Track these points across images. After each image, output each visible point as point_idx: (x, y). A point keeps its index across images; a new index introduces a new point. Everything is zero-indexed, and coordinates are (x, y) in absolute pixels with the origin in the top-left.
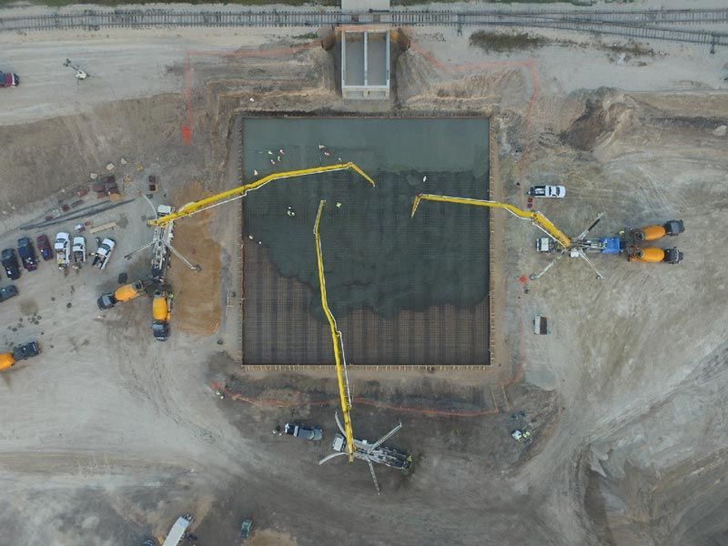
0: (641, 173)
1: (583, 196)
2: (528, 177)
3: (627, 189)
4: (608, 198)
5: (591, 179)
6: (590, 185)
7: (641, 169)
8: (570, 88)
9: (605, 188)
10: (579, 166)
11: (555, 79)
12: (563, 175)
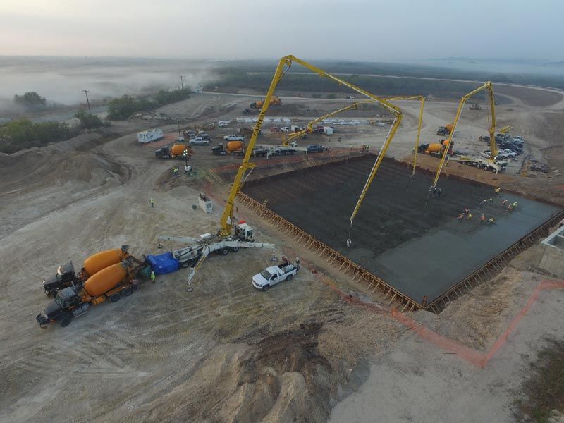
0: (138, 369)
1: (226, 297)
2: (310, 284)
3: (157, 335)
4: (186, 311)
5: (226, 318)
6: (224, 312)
7: (141, 374)
8: (379, 376)
9: (198, 319)
10: (256, 324)
11: (417, 372)
12: (268, 305)
